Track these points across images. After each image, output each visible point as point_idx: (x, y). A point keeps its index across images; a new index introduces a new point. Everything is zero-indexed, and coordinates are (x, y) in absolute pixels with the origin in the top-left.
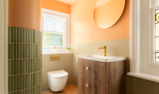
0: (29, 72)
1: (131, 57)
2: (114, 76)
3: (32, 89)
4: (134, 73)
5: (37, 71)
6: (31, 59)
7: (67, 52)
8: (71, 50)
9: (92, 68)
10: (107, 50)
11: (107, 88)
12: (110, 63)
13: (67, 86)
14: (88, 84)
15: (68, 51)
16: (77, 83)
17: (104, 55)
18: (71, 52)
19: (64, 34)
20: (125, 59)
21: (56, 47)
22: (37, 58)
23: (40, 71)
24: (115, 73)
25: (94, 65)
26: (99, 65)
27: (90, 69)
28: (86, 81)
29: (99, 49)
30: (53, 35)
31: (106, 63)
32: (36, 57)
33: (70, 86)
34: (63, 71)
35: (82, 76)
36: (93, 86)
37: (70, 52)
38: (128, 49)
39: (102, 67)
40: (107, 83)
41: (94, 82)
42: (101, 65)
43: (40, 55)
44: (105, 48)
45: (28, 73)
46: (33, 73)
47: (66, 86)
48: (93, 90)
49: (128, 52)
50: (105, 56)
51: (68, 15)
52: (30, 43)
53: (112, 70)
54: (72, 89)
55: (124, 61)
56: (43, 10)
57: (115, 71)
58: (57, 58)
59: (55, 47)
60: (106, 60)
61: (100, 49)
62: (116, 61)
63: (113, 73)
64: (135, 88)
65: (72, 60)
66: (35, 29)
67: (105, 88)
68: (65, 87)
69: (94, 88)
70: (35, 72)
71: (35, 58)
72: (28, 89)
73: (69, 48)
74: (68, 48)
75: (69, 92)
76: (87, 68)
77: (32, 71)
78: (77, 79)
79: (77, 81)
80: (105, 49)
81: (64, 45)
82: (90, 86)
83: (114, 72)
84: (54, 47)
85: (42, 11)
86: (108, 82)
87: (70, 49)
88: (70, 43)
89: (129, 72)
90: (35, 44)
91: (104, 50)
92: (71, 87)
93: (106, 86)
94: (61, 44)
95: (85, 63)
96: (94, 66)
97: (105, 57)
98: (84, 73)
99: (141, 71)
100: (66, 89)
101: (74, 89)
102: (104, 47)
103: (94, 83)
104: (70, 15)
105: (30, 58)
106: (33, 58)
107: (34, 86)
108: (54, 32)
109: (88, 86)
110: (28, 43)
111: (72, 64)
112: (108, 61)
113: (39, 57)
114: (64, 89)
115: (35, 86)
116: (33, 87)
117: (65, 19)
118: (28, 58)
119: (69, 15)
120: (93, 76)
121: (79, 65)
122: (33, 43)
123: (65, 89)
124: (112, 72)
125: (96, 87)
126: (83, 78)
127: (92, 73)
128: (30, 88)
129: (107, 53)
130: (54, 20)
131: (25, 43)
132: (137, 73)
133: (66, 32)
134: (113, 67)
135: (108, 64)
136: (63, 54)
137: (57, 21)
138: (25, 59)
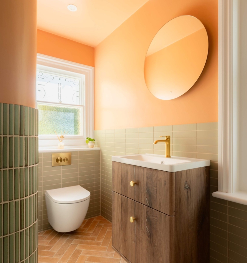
0: (11, 199)
1: (220, 161)
2: (188, 199)
3: (17, 235)
4: (227, 192)
5: (29, 196)
6: (15, 170)
7: (89, 147)
8: (96, 142)
9: (142, 183)
10: (171, 145)
11: (174, 226)
12: (179, 174)
13: (88, 219)
14: (134, 217)
15: (90, 144)
16: (111, 214)
17: (166, 155)
18: (96, 148)
19: (81, 109)
20: (208, 165)
21: (64, 135)
22: (29, 167)
23: (34, 194)
24: (189, 194)
25: (147, 177)
26: (157, 177)
27: (137, 184)
28: (130, 210)
29: (156, 143)
30: (58, 110)
31: (171, 173)
32: (26, 166)
33: (95, 220)
34: (79, 186)
35: (120, 200)
36: (144, 220)
37: (93, 147)
38: (215, 142)
39: (163, 182)
40: (174, 214)
41: (147, 212)
42: (161, 176)
43: (33, 161)
44: (168, 140)
45: (8, 202)
46: (19, 200)
47: (85, 218)
48: (143, 228)
49: (215, 150)
50: (168, 156)
51: (89, 69)
52: (14, 136)
53: (183, 186)
54: (100, 226)
55: (206, 167)
56: (40, 57)
57: (190, 189)
58: (67, 160)
59: (62, 137)
60: (171, 167)
61: (158, 143)
62: (191, 169)
63: (186, 193)
64: (228, 223)
65: (99, 164)
66: (24, 104)
67: (168, 225)
68: (83, 222)
69: (146, 224)
70: (25, 198)
71: (24, 167)
72: (8, 235)
73: (92, 138)
74: (90, 140)
75: (91, 232)
76: (132, 184)
77: (16, 197)
78: (111, 205)
79: (111, 209)
80: (168, 143)
81: (81, 132)
82: (136, 220)
83: (187, 192)
84: (60, 135)
85: (37, 60)
86: (176, 212)
87: (94, 140)
88: (94, 128)
89: (216, 190)
90: (24, 136)
91: (165, 144)
92: (96, 222)
93: (171, 221)
94: (76, 131)
95: (127, 173)
96: (145, 179)
97: (168, 159)
98: (124, 193)
99: (241, 189)
100: (85, 227)
101: (103, 224)
102: (166, 139)
103: (145, 215)
104: (93, 68)
105: (13, 168)
106: (19, 168)
107: (21, 229)
108: (61, 103)
109: (134, 220)
110: (8, 136)
111: (99, 172)
112: (176, 170)
113: (32, 166)
114: (81, 226)
115: (24, 229)
116: (20, 231)
117: (84, 76)
118: (8, 169)
119: (91, 70)
120: (144, 199)
121: (113, 177)
122: (19, 136)
123: (83, 226)
124: (184, 192)
125: (150, 222)
126: (122, 204)
127: (143, 194)
128: (14, 234)
129: (171, 151)
130: (60, 79)
131: (2, 136)
132: (232, 192)
133: (85, 105)
134: (185, 182)
135: (175, 175)
136: (79, 151)
137: (66, 80)
138: (2, 170)
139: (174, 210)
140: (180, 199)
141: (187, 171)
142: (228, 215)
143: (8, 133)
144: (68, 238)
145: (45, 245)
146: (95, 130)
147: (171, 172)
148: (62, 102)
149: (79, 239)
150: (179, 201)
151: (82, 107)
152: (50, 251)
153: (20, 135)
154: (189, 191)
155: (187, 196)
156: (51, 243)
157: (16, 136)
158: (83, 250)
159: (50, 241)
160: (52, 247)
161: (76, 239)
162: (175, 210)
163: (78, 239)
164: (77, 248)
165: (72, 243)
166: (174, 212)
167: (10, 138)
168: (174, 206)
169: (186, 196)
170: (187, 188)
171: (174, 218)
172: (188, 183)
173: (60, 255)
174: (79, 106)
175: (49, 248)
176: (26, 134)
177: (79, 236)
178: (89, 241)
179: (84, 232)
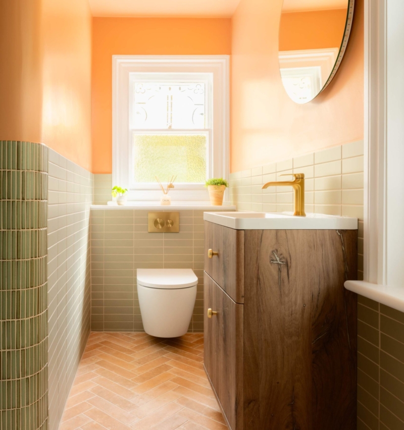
0: (9, 228)
2: (280, 282)
3: (14, 263)
9: (221, 253)
11: (242, 320)
12: (255, 234)
17: (294, 212)
19: (206, 136)
21: (175, 183)
24: (284, 273)
27: (218, 254)
29: (265, 187)
34: (190, 270)
35: (208, 283)
36: (221, 316)
40: (242, 301)
41: (223, 299)
45: (6, 230)
46: (16, 230)
48: (221, 328)
50: (299, 213)
52: (12, 170)
53: (265, 258)
55: (343, 232)
57: (287, 266)
58: (172, 224)
59: (171, 186)
60: (237, 220)
63: (275, 272)
67: (235, 319)
69: (222, 321)
72: (6, 261)
76: (209, 253)
77: (14, 227)
83: (280, 270)
86: (246, 299)
88: (231, 170)
90: (21, 171)
96: (222, 245)
102: (292, 179)
103: (222, 306)
104: (228, 57)
105: (11, 200)
106: (16, 200)
107: (18, 259)
116: (16, 260)
117: (211, 74)
118: (7, 200)
120: (222, 279)
122: (16, 170)
124: (270, 271)
125: (225, 318)
126: (209, 291)
127: (221, 271)
130: (170, 89)
131: (2, 170)
132: (386, 284)
133: (212, 128)
134: (273, 251)
135: (245, 235)
136: (194, 210)
137: (180, 89)
138: (2, 200)
139: (243, 293)
140: (258, 279)
141: (277, 231)
142: (380, 332)
143: (11, 168)
144: (162, 349)
145: (128, 347)
146: (231, 172)
147: (238, 230)
148: (173, 127)
149: (179, 354)
150: (255, 282)
151: (208, 132)
152: (130, 355)
153: (18, 169)
154: (285, 270)
155: (280, 277)
156: (136, 348)
157: (14, 170)
158: (175, 368)
159: (136, 345)
160: (134, 352)
161: (174, 352)
162: (245, 294)
163: (176, 353)
164: (167, 363)
165: (164, 356)
166: (242, 297)
167: (8, 172)
168: (243, 287)
169: (277, 277)
170: (278, 263)
171: (243, 308)
172: (281, 254)
173: (139, 363)
174: (205, 130)
175: (130, 352)
176: (23, 169)
177: (180, 350)
178: (190, 360)
179: (191, 347)
